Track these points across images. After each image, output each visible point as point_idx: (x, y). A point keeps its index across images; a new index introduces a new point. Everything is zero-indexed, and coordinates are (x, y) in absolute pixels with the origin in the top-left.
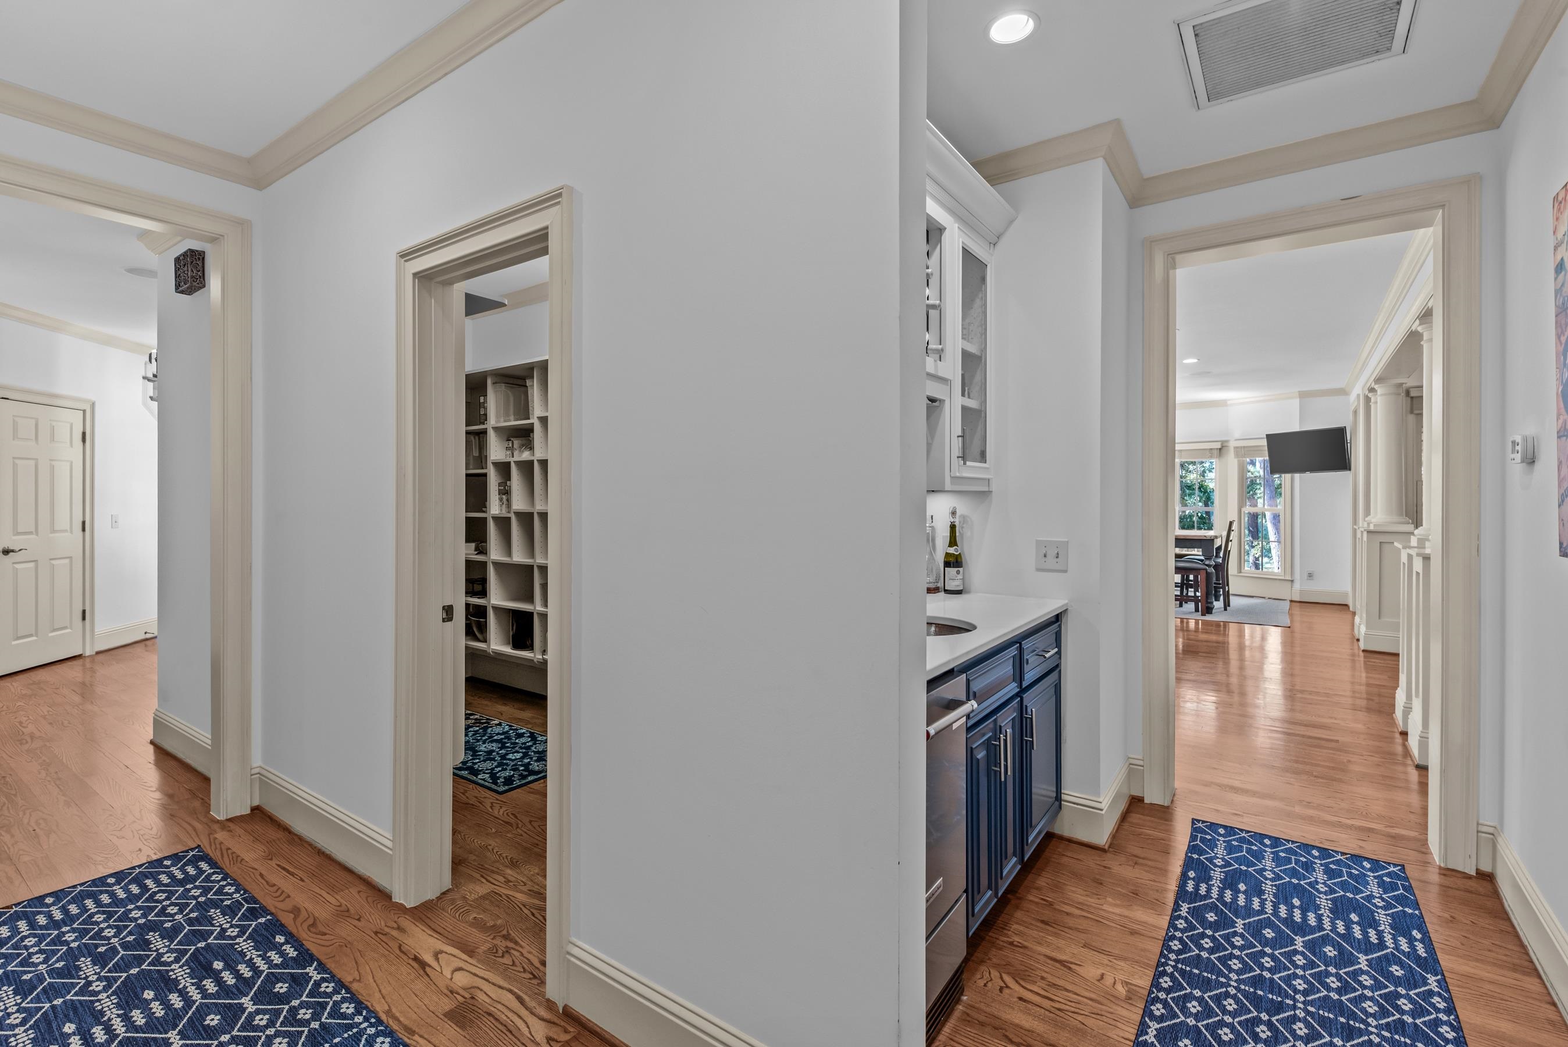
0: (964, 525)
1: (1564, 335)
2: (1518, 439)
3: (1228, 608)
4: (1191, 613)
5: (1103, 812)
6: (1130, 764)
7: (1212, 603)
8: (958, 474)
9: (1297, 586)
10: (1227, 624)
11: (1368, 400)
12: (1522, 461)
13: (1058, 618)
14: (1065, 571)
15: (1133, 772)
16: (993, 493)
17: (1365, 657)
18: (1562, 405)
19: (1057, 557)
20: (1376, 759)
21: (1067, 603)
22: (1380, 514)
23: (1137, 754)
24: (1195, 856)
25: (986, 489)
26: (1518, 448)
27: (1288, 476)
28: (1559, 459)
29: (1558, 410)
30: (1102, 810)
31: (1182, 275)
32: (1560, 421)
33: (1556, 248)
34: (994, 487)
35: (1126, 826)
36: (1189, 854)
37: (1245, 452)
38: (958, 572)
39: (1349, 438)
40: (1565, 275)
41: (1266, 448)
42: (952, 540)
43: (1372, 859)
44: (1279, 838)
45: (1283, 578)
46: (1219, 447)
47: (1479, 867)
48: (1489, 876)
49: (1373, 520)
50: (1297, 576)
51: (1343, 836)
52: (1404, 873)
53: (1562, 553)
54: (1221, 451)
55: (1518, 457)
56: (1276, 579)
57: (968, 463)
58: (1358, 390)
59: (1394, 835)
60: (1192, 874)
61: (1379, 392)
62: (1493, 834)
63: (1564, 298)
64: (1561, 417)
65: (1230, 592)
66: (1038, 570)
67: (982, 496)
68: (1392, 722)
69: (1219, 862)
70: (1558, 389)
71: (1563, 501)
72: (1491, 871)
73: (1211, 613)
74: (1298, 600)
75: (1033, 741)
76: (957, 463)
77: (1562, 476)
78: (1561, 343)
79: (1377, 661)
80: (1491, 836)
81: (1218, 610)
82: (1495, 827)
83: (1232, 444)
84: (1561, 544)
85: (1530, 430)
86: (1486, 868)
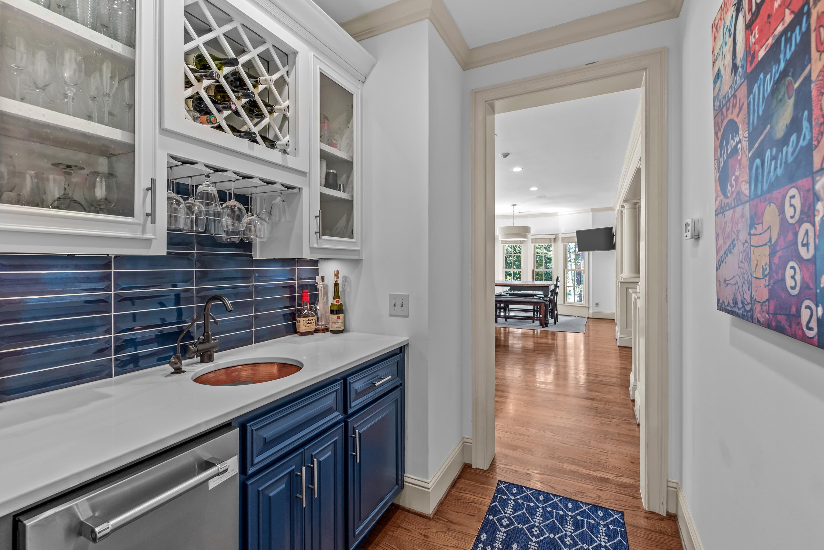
0: (346, 284)
1: (720, 131)
2: (689, 221)
3: (556, 323)
4: (537, 326)
5: (430, 491)
6: (464, 442)
7: (548, 321)
8: (316, 246)
9: (591, 310)
10: (556, 332)
11: (622, 212)
12: (692, 238)
13: (401, 350)
14: (407, 317)
15: (465, 448)
16: (363, 260)
17: (619, 350)
18: (719, 189)
19: (402, 307)
20: (617, 421)
21: (408, 340)
22: (626, 274)
23: (468, 435)
24: (491, 517)
25: (357, 257)
26: (689, 228)
27: (587, 253)
28: (716, 232)
29: (716, 192)
30: (429, 489)
31: (498, 117)
32: (718, 202)
33: (714, 63)
34: (364, 256)
35: (454, 492)
36: (487, 516)
37: (567, 240)
38: (339, 318)
39: (614, 233)
40: (721, 81)
41: (576, 238)
42: (336, 294)
43: (604, 508)
44: (549, 494)
45: (584, 306)
46: (554, 237)
47: (668, 511)
48: (674, 517)
49: (623, 276)
50: (591, 305)
51: (590, 487)
52: (623, 519)
53: (719, 308)
54: (555, 239)
55: (689, 234)
56: (581, 306)
57: (323, 237)
58: (618, 208)
59: (620, 483)
60: (484, 537)
61: (626, 207)
62: (676, 488)
63: (720, 101)
64: (719, 198)
65: (558, 313)
66: (391, 315)
67: (357, 262)
68: (628, 394)
69: (505, 522)
70: (716, 176)
71: (720, 266)
72: (675, 513)
73: (548, 326)
74: (591, 317)
75: (356, 455)
76: (314, 237)
77: (719, 245)
78: (718, 139)
79: (625, 352)
80: (675, 490)
81: (552, 324)
82: (677, 483)
83: (561, 236)
84: (718, 300)
85: (697, 216)
86: (672, 511)
